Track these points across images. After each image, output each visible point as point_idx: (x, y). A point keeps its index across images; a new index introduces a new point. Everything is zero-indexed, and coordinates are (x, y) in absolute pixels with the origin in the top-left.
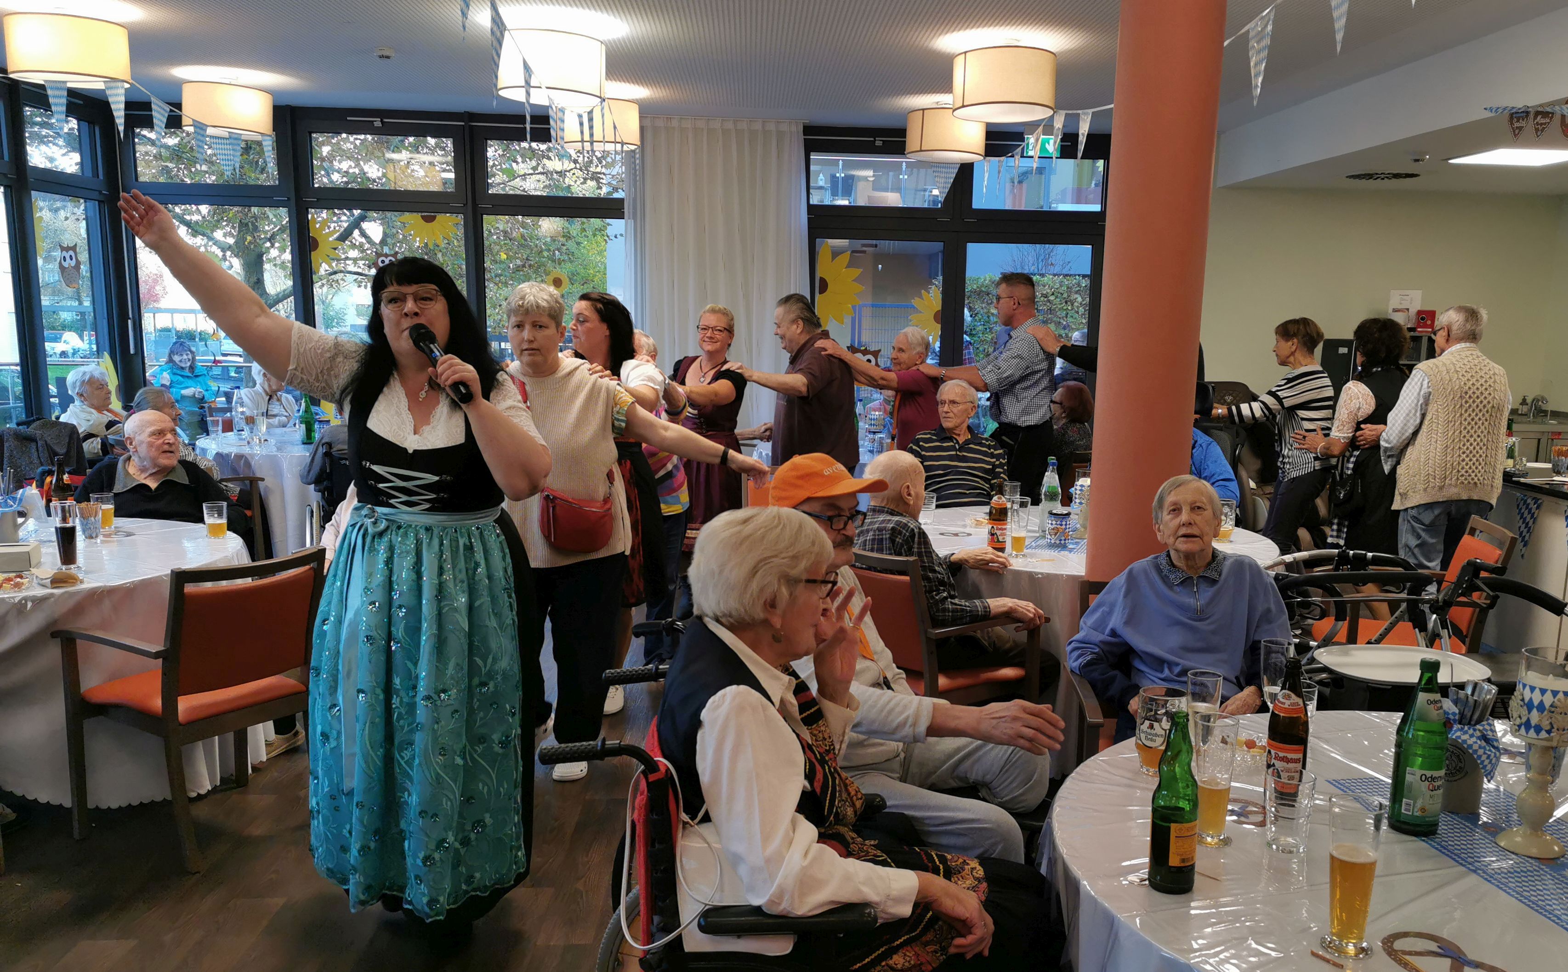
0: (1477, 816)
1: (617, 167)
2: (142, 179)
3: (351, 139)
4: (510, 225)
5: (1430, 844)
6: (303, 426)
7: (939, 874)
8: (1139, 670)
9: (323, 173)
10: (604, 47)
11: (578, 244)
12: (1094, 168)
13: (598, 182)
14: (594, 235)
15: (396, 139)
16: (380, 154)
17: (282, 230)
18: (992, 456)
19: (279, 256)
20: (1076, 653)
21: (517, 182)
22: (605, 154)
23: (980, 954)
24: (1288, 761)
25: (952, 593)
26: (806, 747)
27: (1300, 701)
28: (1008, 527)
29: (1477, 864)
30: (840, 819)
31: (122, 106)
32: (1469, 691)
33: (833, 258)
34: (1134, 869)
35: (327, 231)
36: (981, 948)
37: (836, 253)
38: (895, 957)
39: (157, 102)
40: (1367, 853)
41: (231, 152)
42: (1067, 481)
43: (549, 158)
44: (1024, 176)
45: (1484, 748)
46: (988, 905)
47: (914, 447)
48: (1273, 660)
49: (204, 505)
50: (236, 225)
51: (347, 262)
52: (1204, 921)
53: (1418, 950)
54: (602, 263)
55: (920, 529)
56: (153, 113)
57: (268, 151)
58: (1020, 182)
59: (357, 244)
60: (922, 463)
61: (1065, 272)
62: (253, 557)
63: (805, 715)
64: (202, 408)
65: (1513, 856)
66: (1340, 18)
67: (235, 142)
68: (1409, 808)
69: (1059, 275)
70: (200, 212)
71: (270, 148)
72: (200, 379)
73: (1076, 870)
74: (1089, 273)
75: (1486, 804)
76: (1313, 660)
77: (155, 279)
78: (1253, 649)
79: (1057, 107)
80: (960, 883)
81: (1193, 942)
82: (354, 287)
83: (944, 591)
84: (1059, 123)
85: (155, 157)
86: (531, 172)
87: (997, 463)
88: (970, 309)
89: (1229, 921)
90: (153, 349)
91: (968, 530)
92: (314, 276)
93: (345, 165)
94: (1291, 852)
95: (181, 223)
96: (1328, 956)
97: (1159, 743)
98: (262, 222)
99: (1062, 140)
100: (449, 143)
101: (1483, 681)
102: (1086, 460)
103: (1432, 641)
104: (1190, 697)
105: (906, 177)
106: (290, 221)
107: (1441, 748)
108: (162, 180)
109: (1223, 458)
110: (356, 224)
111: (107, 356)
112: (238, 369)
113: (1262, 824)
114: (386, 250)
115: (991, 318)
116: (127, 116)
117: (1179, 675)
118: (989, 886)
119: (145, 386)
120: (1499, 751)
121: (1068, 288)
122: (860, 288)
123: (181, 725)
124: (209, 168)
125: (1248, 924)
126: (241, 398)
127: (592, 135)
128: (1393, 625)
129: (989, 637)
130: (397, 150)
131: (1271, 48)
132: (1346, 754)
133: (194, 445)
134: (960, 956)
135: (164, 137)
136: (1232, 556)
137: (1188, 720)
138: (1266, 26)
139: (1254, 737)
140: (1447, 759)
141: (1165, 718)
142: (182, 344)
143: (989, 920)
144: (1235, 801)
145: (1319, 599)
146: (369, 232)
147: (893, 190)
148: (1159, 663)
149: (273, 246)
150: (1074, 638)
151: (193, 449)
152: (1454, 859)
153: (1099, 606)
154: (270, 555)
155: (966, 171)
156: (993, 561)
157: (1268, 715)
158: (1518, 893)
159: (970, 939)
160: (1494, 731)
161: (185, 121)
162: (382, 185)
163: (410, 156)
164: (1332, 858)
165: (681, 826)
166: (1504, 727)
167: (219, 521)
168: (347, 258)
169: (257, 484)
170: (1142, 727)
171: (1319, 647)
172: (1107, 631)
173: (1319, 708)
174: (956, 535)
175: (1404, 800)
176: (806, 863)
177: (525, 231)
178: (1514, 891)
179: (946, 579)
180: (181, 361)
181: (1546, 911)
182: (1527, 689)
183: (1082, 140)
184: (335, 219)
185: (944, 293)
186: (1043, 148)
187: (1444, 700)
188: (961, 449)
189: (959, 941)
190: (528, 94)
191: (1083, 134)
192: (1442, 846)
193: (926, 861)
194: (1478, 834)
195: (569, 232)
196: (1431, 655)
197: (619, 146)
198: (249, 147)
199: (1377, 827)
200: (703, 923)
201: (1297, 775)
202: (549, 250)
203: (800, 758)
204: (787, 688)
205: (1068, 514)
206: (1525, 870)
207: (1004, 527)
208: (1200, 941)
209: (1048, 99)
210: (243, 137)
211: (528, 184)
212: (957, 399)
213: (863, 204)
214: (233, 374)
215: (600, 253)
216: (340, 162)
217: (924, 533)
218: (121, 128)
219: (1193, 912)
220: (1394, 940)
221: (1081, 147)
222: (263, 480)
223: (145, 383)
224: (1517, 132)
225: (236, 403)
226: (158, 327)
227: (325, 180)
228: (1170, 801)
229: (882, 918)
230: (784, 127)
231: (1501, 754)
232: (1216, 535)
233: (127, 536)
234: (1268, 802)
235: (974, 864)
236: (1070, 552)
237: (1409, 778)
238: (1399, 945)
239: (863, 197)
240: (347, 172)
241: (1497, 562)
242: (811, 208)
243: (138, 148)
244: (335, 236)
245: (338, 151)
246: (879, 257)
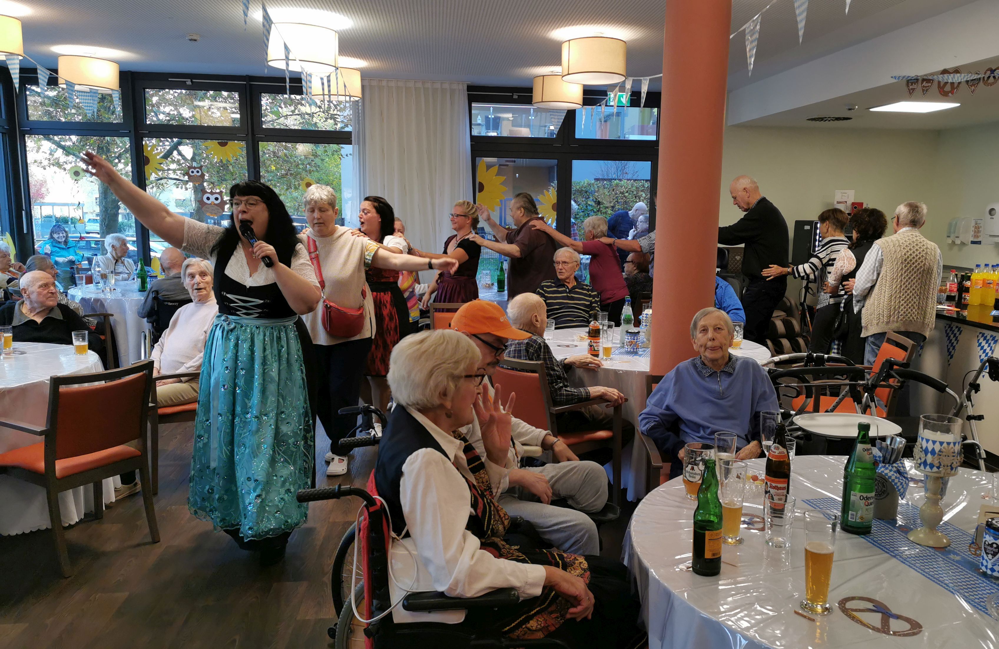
0: (895, 521)
1: (347, 111)
2: (30, 119)
3: (171, 92)
4: (277, 148)
5: (867, 540)
6: (139, 280)
7: (559, 567)
8: (685, 432)
9: (153, 114)
10: (337, 35)
11: (322, 160)
12: (652, 113)
13: (335, 121)
14: (333, 155)
15: (201, 93)
16: (190, 102)
17: (126, 151)
18: (590, 296)
19: (124, 168)
20: (645, 422)
21: (282, 120)
22: (340, 102)
23: (585, 618)
24: (778, 488)
25: (566, 384)
26: (471, 487)
27: (785, 450)
28: (601, 341)
29: (896, 552)
30: (494, 533)
31: (18, 71)
32: (888, 442)
33: (487, 169)
34: (683, 561)
35: (156, 152)
36: (586, 614)
37: (489, 166)
38: (531, 622)
39: (42, 69)
40: (827, 547)
41: (92, 101)
42: (637, 311)
43: (302, 105)
44: (607, 118)
45: (899, 478)
46: (591, 586)
47: (540, 291)
48: (768, 424)
49: (73, 333)
50: (96, 148)
51: (169, 172)
52: (727, 593)
53: (861, 608)
54: (338, 172)
55: (545, 343)
56: (39, 76)
57: (116, 101)
58: (605, 121)
59: (176, 160)
60: (545, 301)
61: (635, 178)
62: (106, 368)
63: (471, 466)
64: (72, 268)
65: (919, 546)
66: (801, 21)
67: (94, 95)
68: (853, 517)
69: (630, 180)
70: (71, 140)
71: (118, 99)
72: (71, 249)
73: (646, 562)
74: (649, 178)
75: (901, 513)
76: (792, 423)
77: (41, 184)
78: (755, 417)
79: (627, 75)
80: (572, 572)
81: (721, 607)
82: (174, 188)
83: (561, 382)
84: (628, 86)
85: (41, 104)
86: (291, 113)
87: (594, 300)
88: (575, 201)
89: (744, 592)
90: (40, 229)
91: (575, 343)
92: (147, 181)
93: (167, 109)
94: (781, 547)
95: (58, 147)
96: (805, 614)
97: (697, 479)
98: (113, 146)
99: (631, 95)
100: (236, 95)
101: (897, 435)
102: (648, 298)
103: (865, 410)
104: (716, 449)
105: (533, 118)
106: (130, 146)
107: (872, 479)
108: (45, 119)
109: (735, 295)
110: (175, 147)
111: (8, 235)
112: (97, 242)
113: (763, 529)
114: (195, 164)
115: (589, 207)
116: (21, 78)
117: (709, 434)
118: (591, 573)
119: (34, 254)
120: (908, 480)
121: (637, 188)
122: (504, 188)
123: (57, 479)
124: (77, 111)
125: (754, 594)
126: (98, 262)
127: (329, 91)
128: (841, 400)
129: (589, 412)
130: (202, 99)
131: (759, 40)
132: (814, 483)
133: (67, 293)
134: (574, 619)
135: (46, 91)
136: (741, 358)
137: (715, 465)
138: (756, 26)
139: (757, 473)
140: (876, 485)
141: (701, 463)
142: (59, 226)
143: (591, 595)
144: (746, 515)
145: (796, 385)
146: (184, 153)
147: (525, 127)
148: (697, 427)
149: (120, 161)
150: (643, 411)
151: (66, 295)
152: (882, 549)
153: (658, 391)
154: (117, 366)
155: (571, 115)
156: (591, 363)
157: (766, 459)
158: (922, 570)
159: (579, 608)
160: (904, 467)
161: (60, 81)
162: (192, 122)
163: (210, 103)
164: (806, 550)
165: (391, 540)
166: (911, 464)
167: (83, 344)
168: (169, 169)
169: (109, 319)
170: (687, 469)
171: (796, 415)
172: (664, 407)
173: (797, 454)
174: (568, 346)
175: (850, 512)
176: (472, 563)
177: (287, 152)
178: (919, 569)
179: (562, 375)
180: (58, 238)
181: (940, 581)
182: (924, 441)
183: (644, 96)
184: (161, 144)
185: (558, 191)
186: (619, 101)
187: (873, 448)
188: (570, 292)
189: (572, 610)
190: (287, 64)
191: (644, 93)
192: (874, 541)
193: (551, 559)
194: (896, 533)
195: (316, 153)
196: (864, 419)
197: (348, 98)
198: (103, 98)
199: (834, 530)
200: (406, 604)
201: (784, 498)
202: (303, 164)
203: (467, 494)
204: (459, 448)
205: (639, 332)
206: (926, 555)
207: (598, 341)
208: (725, 606)
209: (622, 70)
210: (99, 92)
211: (289, 121)
212: (567, 260)
213: (506, 135)
214: (93, 245)
215: (337, 166)
216: (164, 107)
217: (547, 346)
218: (17, 86)
219: (720, 587)
220: (846, 602)
221: (643, 101)
222: (112, 315)
223: (34, 252)
224: (911, 91)
225: (95, 265)
226: (44, 214)
227: (155, 119)
228: (705, 517)
229: (523, 597)
230: (455, 86)
231: (909, 481)
232: (730, 345)
233: (21, 354)
234: (766, 515)
235: (582, 559)
236: (640, 356)
237: (852, 498)
238: (849, 605)
239: (506, 131)
240: (169, 114)
241: (903, 360)
242: (473, 138)
243: (29, 98)
244: (161, 155)
245: (163, 100)
246: (517, 169)
